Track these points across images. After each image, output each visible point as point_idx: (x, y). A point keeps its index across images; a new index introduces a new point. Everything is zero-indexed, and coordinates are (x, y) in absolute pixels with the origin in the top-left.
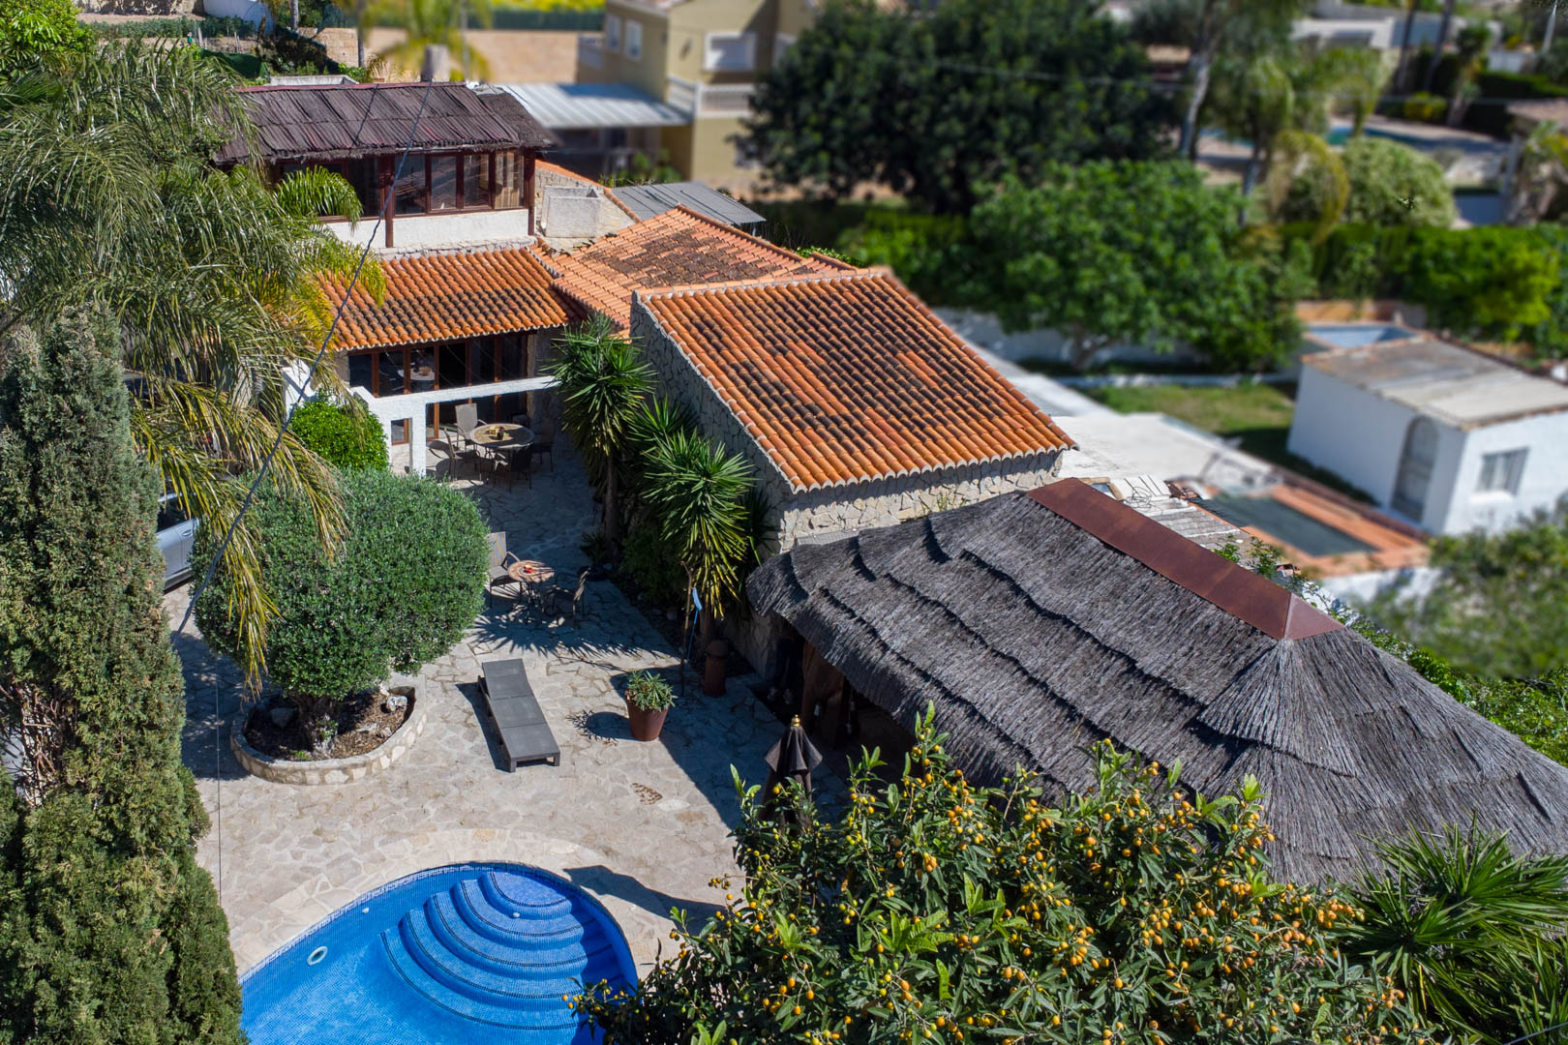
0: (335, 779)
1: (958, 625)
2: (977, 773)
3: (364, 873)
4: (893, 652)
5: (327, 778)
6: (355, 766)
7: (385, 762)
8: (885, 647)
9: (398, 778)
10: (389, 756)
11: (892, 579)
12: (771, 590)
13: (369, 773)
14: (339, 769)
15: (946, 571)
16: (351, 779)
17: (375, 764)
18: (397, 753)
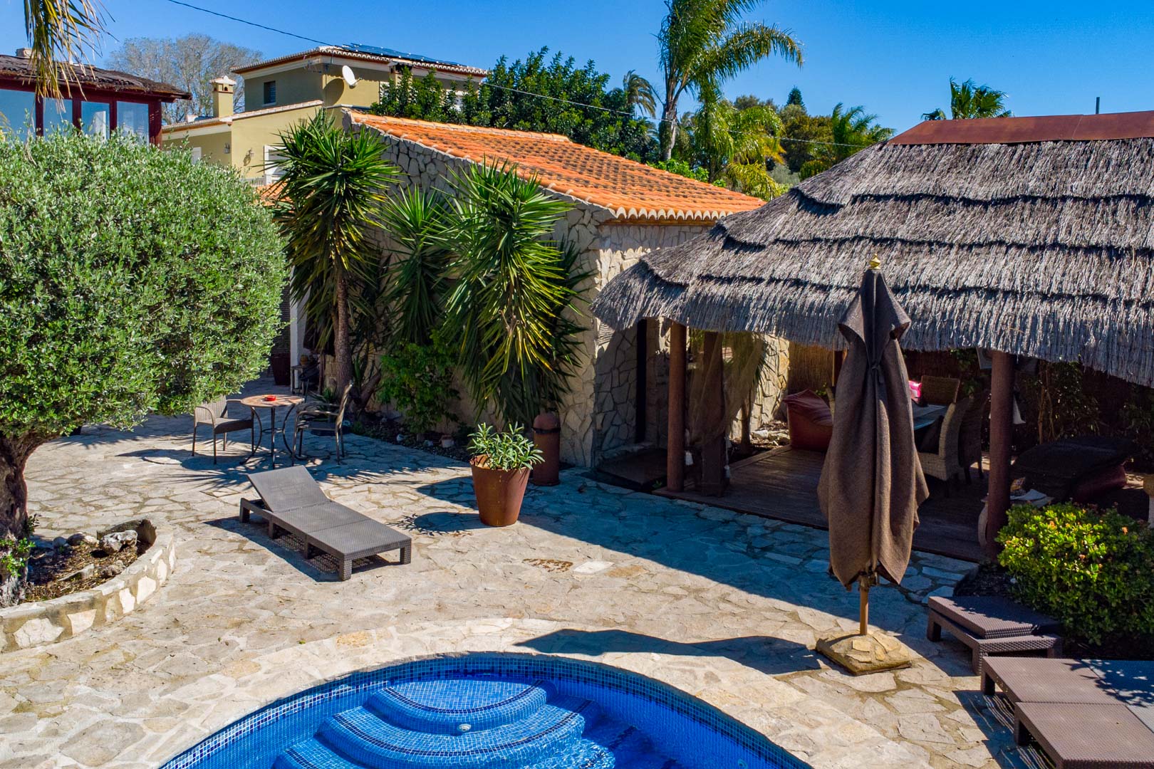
0: (36, 638)
1: (899, 245)
2: (1045, 342)
3: (150, 733)
4: (838, 288)
5: (21, 636)
6: (75, 607)
7: (128, 602)
8: (824, 288)
9: (154, 619)
10: (134, 590)
11: (784, 242)
12: (631, 300)
13: (100, 621)
14: (42, 615)
15: (844, 217)
16: (68, 633)
17: (110, 603)
18: (146, 587)
